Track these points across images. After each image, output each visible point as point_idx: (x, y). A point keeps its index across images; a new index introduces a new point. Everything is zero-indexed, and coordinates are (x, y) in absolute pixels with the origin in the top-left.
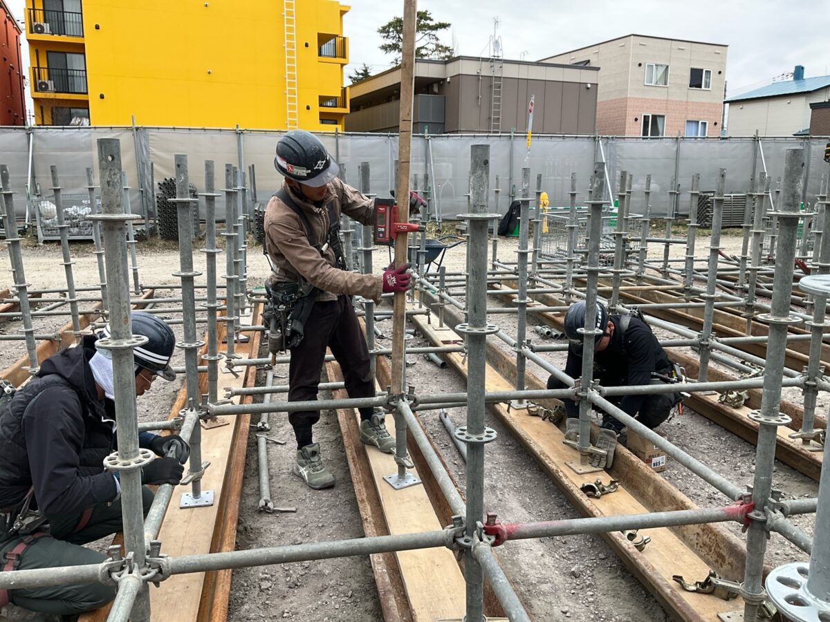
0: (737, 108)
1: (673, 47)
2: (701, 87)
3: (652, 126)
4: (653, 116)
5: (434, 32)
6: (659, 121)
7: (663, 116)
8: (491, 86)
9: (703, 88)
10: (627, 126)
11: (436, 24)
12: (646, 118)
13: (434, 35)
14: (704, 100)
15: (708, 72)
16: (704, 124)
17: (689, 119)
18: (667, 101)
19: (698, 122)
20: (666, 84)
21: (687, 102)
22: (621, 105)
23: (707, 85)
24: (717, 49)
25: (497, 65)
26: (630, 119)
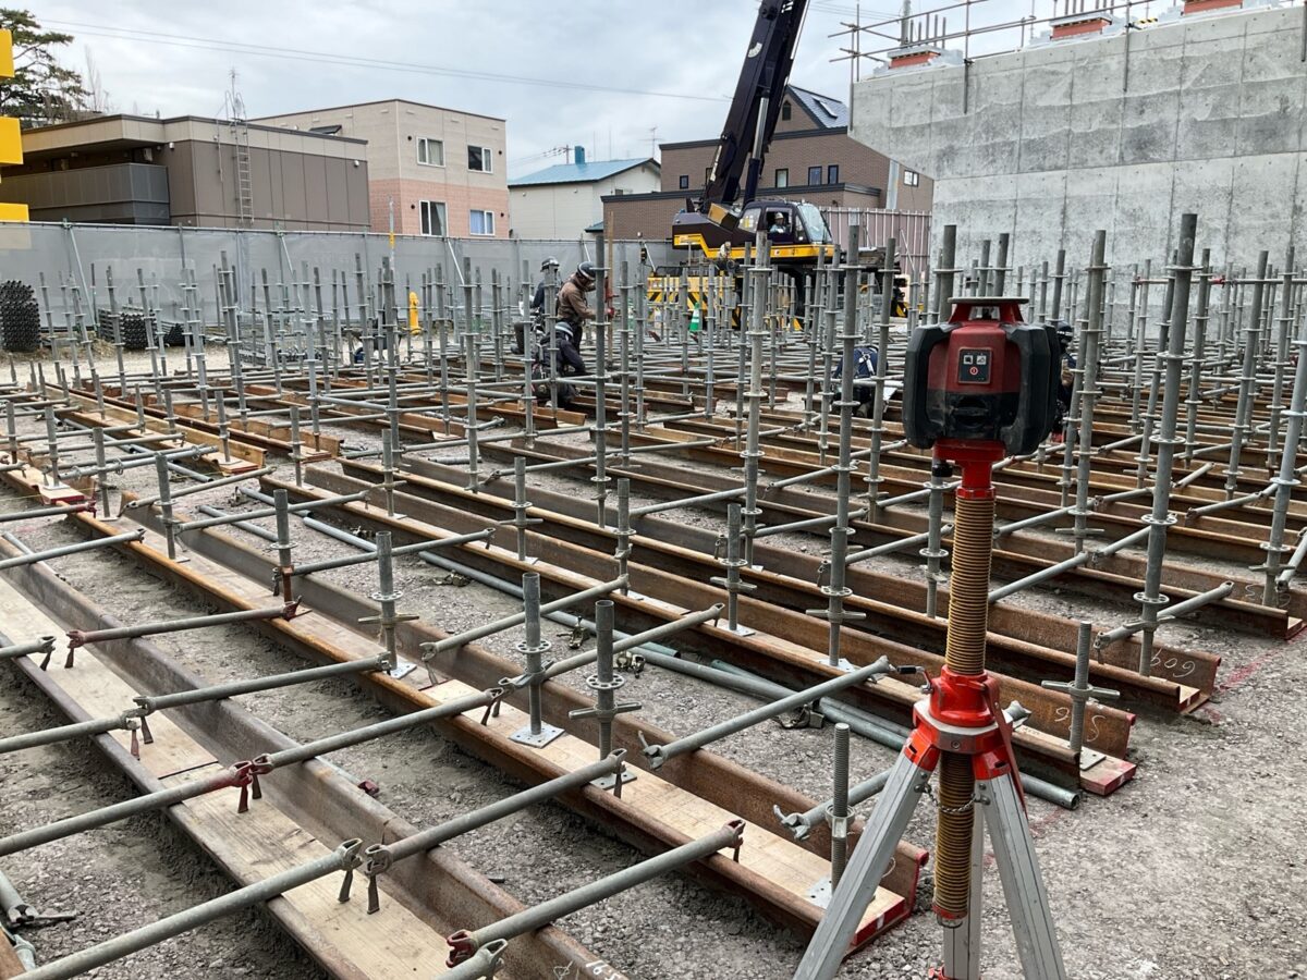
0: (519, 194)
1: (446, 118)
2: (481, 169)
3: (431, 214)
4: (431, 203)
5: (43, 47)
6: (439, 208)
7: (443, 204)
8: (234, 158)
9: (484, 171)
10: (403, 215)
11: (47, 35)
12: (424, 205)
13: (44, 52)
14: (486, 186)
15: (487, 151)
16: (490, 215)
17: (473, 209)
18: (445, 185)
19: (482, 212)
20: (441, 163)
21: (468, 187)
22: (394, 187)
23: (488, 168)
24: (495, 125)
25: (240, 130)
26: (406, 207)
